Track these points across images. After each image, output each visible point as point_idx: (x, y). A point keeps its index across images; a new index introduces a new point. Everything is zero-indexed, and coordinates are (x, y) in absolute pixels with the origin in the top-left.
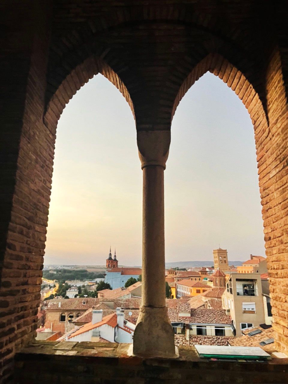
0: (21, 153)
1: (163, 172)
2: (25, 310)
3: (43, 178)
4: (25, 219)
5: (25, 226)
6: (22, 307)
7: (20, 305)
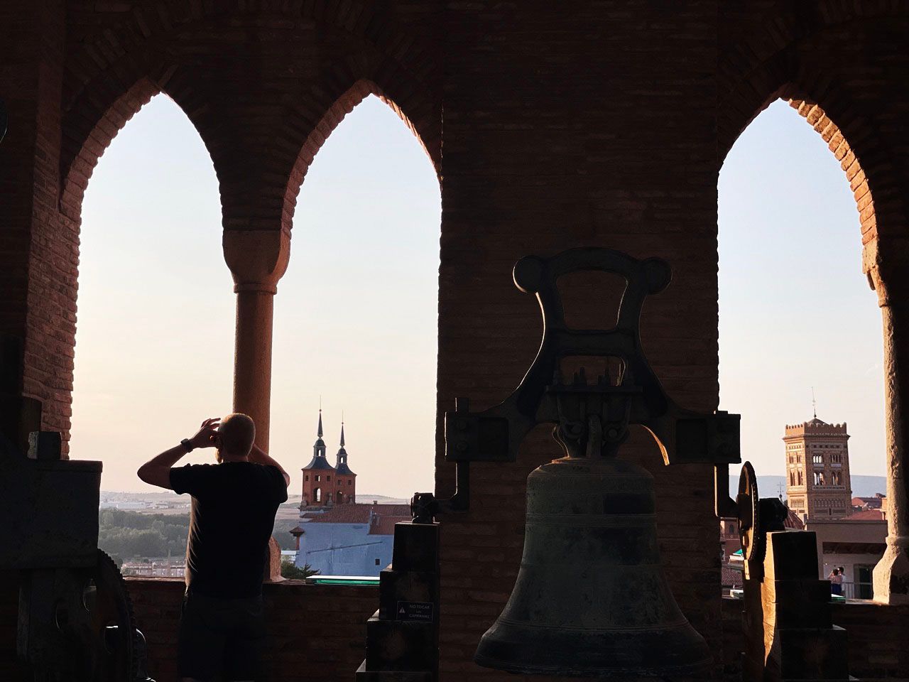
1: (272, 299)
4: (40, 384)
5: (41, 394)
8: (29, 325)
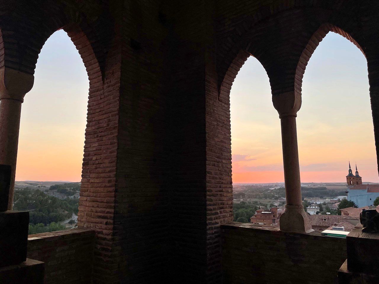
0: (207, 124)
1: (295, 119)
2: (224, 205)
3: (223, 133)
4: (215, 158)
5: (216, 161)
6: (221, 203)
7: (220, 202)
8: (208, 138)
